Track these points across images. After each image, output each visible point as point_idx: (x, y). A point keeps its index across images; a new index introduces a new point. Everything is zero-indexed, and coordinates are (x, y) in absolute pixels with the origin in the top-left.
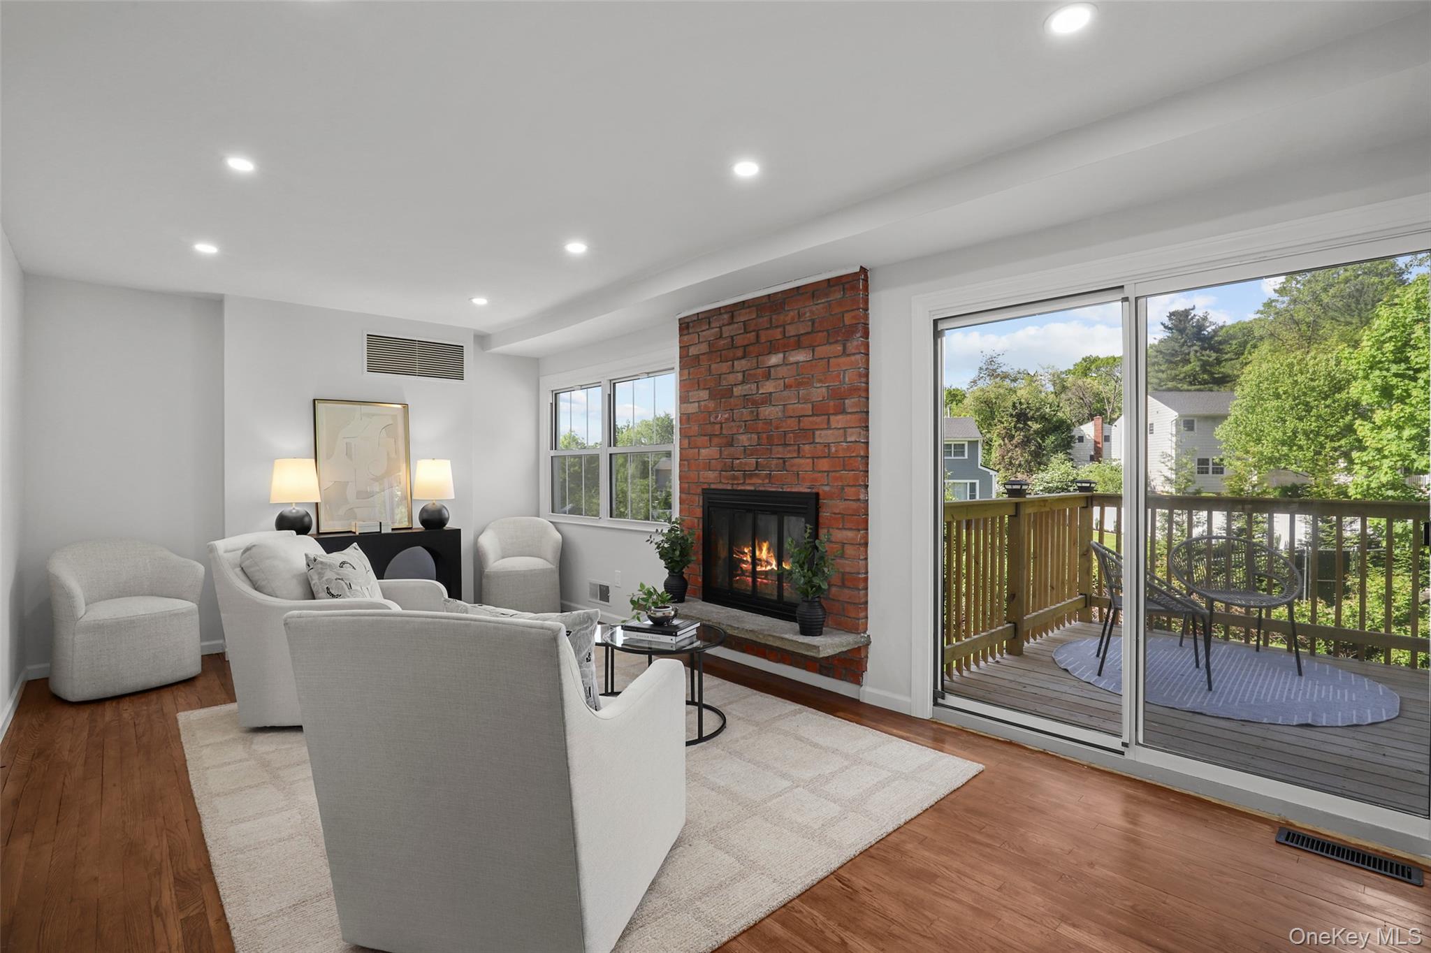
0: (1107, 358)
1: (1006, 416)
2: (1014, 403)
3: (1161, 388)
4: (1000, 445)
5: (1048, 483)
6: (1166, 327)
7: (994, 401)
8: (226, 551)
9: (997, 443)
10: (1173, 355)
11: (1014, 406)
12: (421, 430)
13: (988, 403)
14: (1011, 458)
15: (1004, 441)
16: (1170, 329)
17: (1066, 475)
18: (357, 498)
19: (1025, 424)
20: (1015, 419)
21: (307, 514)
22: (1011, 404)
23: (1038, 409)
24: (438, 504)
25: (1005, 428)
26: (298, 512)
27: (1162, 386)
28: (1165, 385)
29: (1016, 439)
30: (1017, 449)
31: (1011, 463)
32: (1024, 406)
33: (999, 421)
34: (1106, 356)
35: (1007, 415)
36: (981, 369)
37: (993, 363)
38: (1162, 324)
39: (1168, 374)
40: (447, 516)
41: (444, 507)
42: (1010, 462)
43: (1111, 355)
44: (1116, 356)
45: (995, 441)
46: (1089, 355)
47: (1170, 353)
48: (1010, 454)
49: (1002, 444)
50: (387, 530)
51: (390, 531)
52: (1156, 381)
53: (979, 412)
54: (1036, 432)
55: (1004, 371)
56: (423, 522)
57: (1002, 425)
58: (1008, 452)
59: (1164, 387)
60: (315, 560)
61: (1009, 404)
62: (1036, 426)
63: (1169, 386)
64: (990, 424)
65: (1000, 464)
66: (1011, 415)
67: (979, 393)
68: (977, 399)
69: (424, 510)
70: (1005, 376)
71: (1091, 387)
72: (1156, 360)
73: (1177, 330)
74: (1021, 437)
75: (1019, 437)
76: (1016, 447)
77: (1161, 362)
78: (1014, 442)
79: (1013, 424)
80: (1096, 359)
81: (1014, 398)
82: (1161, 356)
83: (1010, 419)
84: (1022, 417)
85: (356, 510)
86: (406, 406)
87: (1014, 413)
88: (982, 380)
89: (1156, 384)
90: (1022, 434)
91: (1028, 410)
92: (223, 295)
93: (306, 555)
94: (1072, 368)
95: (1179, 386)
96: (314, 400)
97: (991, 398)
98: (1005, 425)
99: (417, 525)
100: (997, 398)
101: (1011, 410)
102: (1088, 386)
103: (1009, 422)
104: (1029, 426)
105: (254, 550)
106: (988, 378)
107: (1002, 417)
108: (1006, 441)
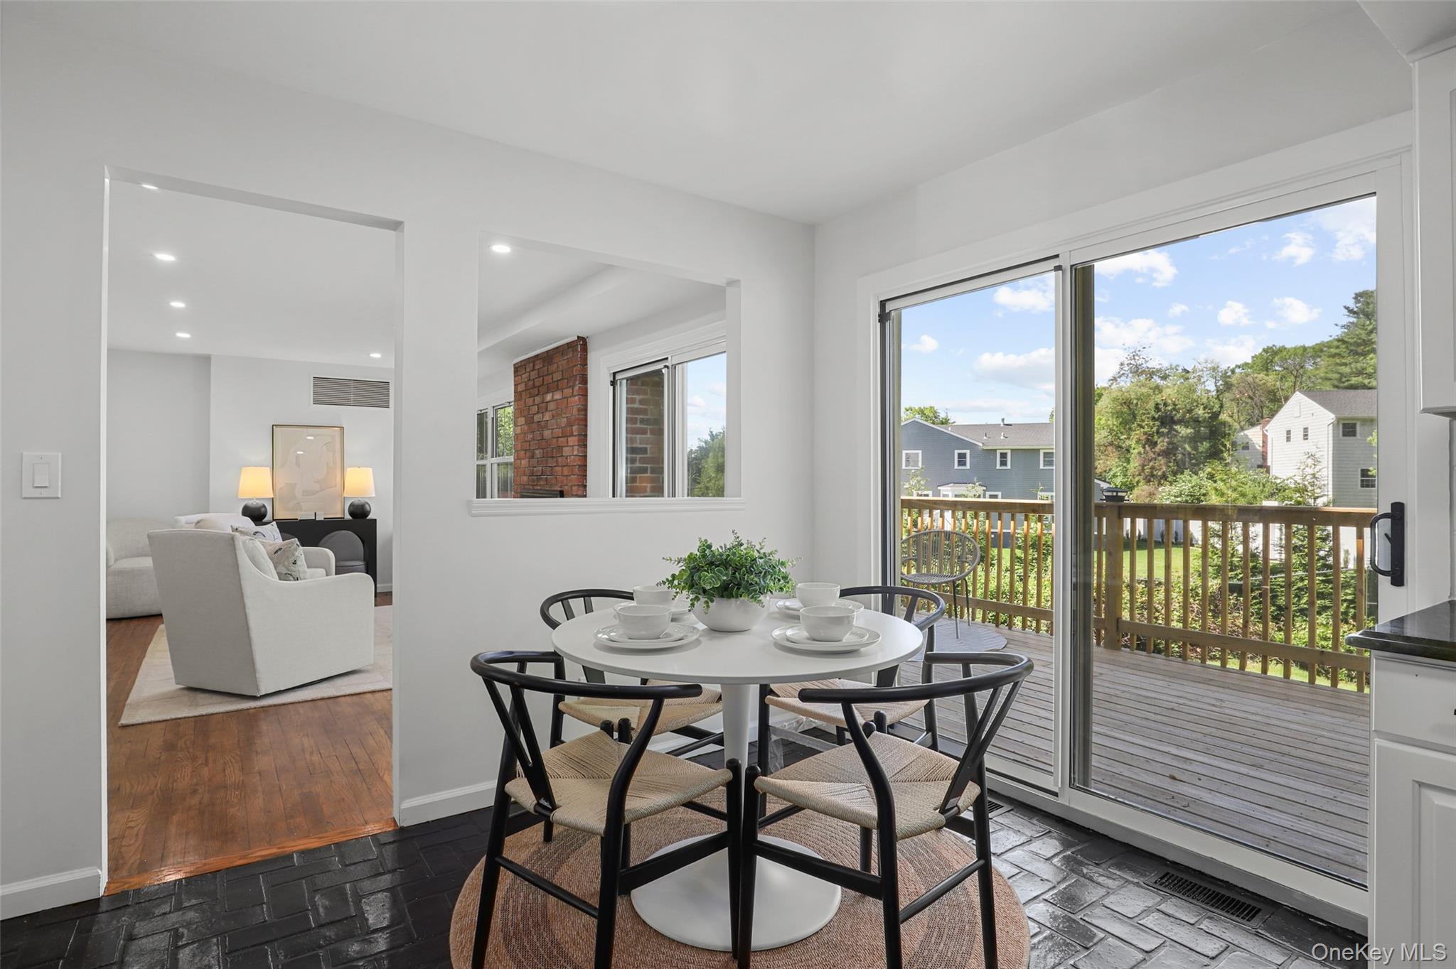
0: (1295, 348)
1: (1147, 420)
2: (1157, 404)
3: (1342, 385)
4: (1139, 453)
5: (1175, 496)
6: (1351, 311)
7: (1135, 402)
8: (186, 523)
9: (1136, 451)
10: (1358, 345)
11: (1157, 408)
12: (353, 446)
13: (1127, 403)
14: (1153, 468)
15: (1144, 448)
16: (1355, 313)
17: (1197, 488)
18: (304, 495)
19: (1171, 429)
20: (1157, 423)
21: (264, 506)
22: (1154, 405)
23: (1190, 411)
24: (362, 501)
25: (1145, 433)
26: (257, 503)
27: (1344, 383)
28: (1348, 381)
29: (1159, 446)
30: (1160, 458)
31: (1152, 476)
32: (1170, 408)
33: (1138, 425)
34: (1293, 346)
35: (1148, 418)
36: (1122, 364)
37: (1137, 358)
38: (1345, 307)
39: (1351, 368)
40: (368, 509)
41: (368, 504)
42: (1152, 472)
43: (1300, 344)
44: (1307, 345)
45: (1134, 449)
46: (1271, 345)
47: (1355, 342)
48: (1151, 464)
49: (1142, 452)
50: (320, 518)
51: (323, 519)
52: (1337, 376)
53: (1118, 414)
54: (1186, 439)
55: (1150, 367)
56: (351, 514)
57: (1142, 430)
58: (1150, 461)
59: (1346, 384)
60: (237, 529)
61: (1151, 405)
62: (1184, 431)
63: (1352, 382)
64: (1130, 429)
65: (1140, 475)
66: (1154, 419)
67: (1117, 394)
68: (1115, 400)
69: (352, 505)
70: (1151, 373)
71: (1265, 384)
72: (1337, 351)
73: (1364, 315)
74: (1165, 444)
75: (1162, 444)
76: (1159, 455)
77: (1345, 354)
78: (1157, 449)
79: (1155, 429)
80: (1282, 349)
81: (1158, 399)
82: (1344, 346)
83: (1152, 423)
84: (1167, 420)
85: (302, 504)
86: (342, 428)
87: (1157, 416)
88: (1123, 378)
89: (1336, 379)
90: (1166, 440)
91: (1174, 413)
92: (210, 355)
93: (231, 526)
94: (1250, 361)
95: (1366, 381)
96: (273, 426)
97: (1131, 399)
98: (1146, 430)
99: (348, 517)
100: (1138, 399)
101: (1153, 413)
102: (1261, 383)
103: (1149, 426)
104: (1177, 431)
105: (201, 523)
106: (1130, 375)
107: (1143, 421)
108: (1147, 448)
